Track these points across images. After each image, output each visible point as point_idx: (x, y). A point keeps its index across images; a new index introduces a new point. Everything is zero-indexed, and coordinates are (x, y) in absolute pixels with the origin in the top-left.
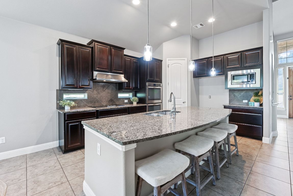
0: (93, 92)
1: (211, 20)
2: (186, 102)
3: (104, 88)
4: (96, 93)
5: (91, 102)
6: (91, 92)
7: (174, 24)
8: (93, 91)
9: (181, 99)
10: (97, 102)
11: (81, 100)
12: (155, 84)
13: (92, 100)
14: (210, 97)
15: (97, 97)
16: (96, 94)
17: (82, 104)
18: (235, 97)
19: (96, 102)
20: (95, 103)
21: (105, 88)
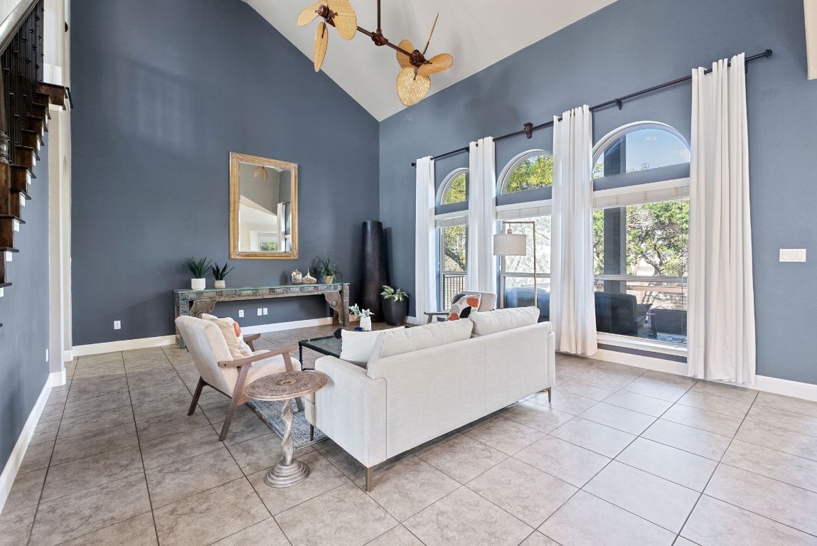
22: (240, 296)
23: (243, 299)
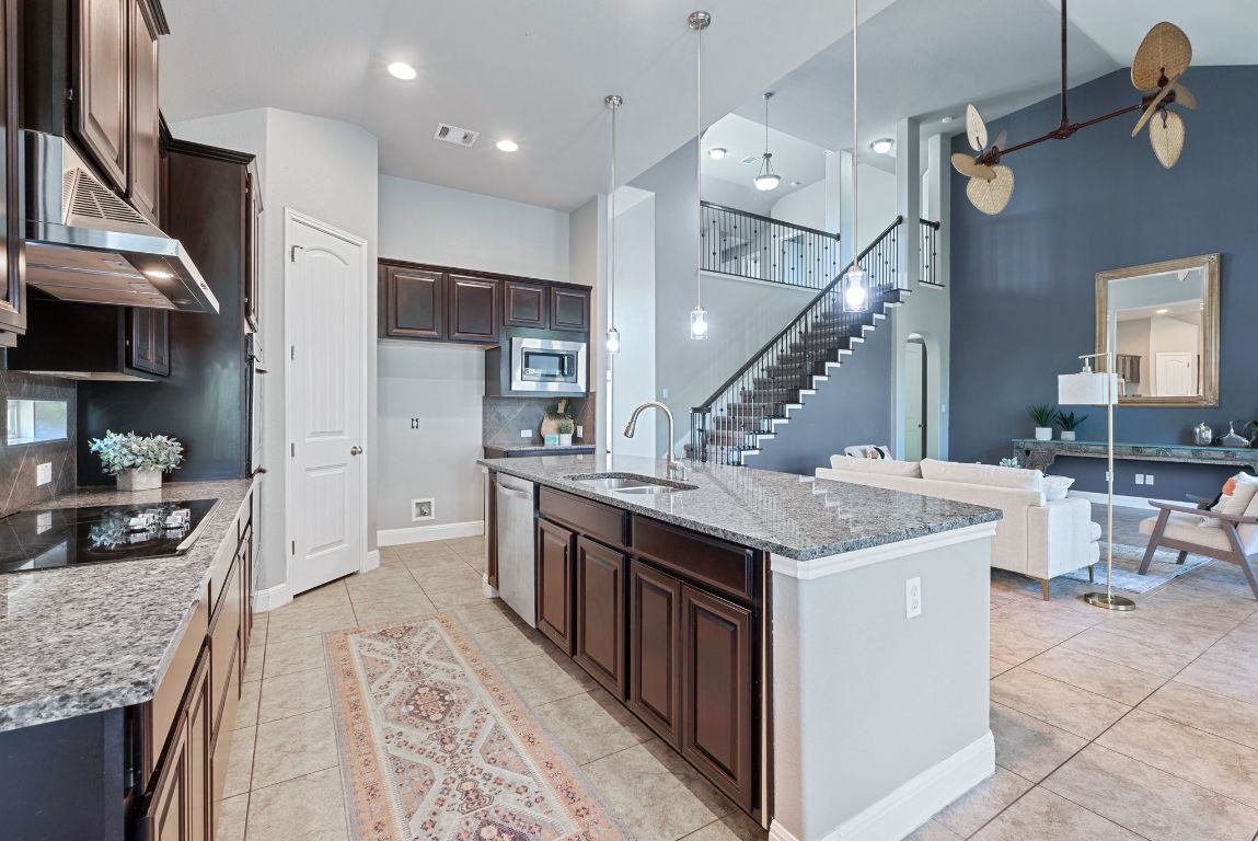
1: (507, 145)
2: (365, 451)
14: (415, 424)
18: (499, 420)
22: (1085, 452)
23: (1091, 455)
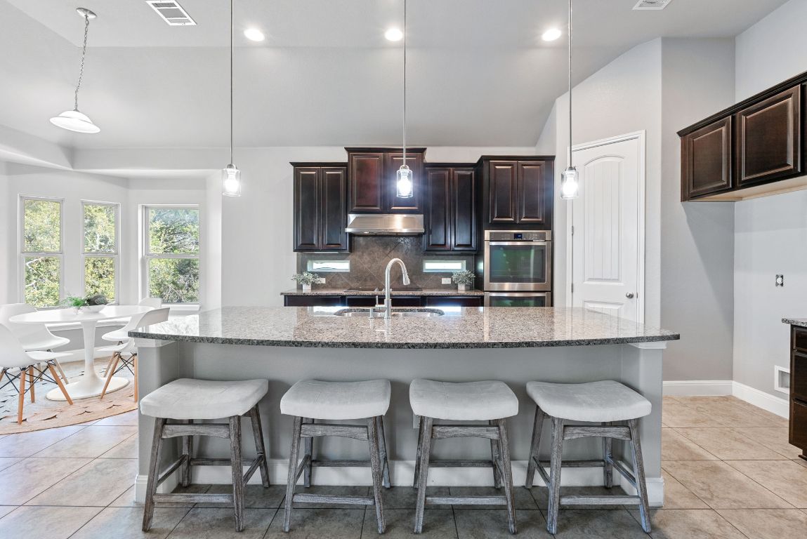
0: (361, 257)
2: (642, 295)
3: (385, 249)
4: (368, 259)
5: (358, 279)
6: (357, 259)
7: (552, 34)
8: (363, 255)
9: (622, 284)
10: (371, 279)
11: (339, 274)
12: (521, 234)
13: (359, 274)
14: (779, 280)
15: (369, 268)
16: (369, 261)
17: (340, 282)
19: (368, 279)
20: (366, 280)
21: (389, 249)
